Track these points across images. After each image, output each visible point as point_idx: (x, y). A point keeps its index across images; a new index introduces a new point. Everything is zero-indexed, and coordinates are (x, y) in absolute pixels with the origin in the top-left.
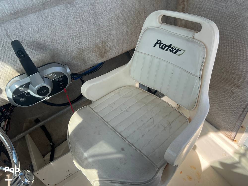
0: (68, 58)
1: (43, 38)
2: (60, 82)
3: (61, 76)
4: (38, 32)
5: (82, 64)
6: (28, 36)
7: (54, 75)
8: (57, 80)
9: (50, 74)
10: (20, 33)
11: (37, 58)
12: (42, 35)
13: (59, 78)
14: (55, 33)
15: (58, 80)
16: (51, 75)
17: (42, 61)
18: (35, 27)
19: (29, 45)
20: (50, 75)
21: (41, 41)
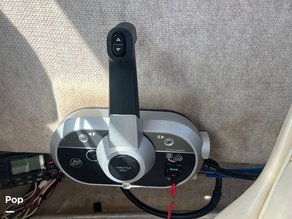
0: (214, 121)
1: (186, 53)
2: (174, 165)
3: (183, 151)
4: (183, 33)
5: (236, 148)
6: (160, 34)
7: (169, 142)
8: (169, 157)
9: (161, 134)
10: (148, 21)
11: (153, 91)
12: (188, 43)
13: (174, 155)
14: (217, 53)
15: (171, 159)
16: (162, 137)
17: (158, 102)
18: (184, 21)
19: (151, 55)
20: (159, 137)
21: (179, 56)
